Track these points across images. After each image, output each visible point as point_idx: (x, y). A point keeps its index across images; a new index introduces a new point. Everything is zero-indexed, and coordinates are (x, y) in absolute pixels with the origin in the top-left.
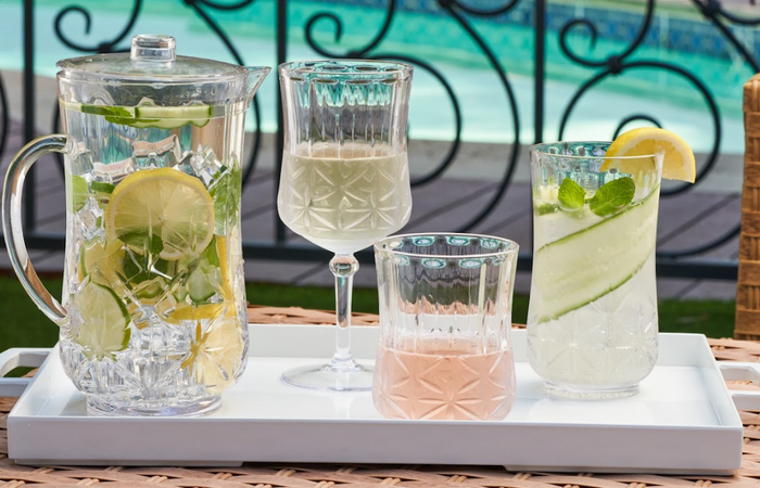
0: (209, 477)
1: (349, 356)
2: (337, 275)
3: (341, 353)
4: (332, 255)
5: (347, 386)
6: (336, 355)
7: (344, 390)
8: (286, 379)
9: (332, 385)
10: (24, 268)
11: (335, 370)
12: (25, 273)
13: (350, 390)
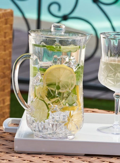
0: (71, 158)
1: (118, 124)
2: (115, 99)
3: (116, 123)
4: (114, 92)
5: (118, 133)
6: (114, 123)
7: (117, 134)
8: (99, 130)
9: (113, 132)
10: (18, 93)
11: (114, 128)
12: (17, 94)
13: (118, 134)
